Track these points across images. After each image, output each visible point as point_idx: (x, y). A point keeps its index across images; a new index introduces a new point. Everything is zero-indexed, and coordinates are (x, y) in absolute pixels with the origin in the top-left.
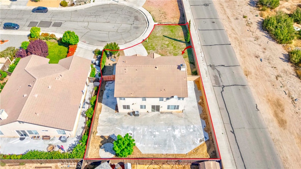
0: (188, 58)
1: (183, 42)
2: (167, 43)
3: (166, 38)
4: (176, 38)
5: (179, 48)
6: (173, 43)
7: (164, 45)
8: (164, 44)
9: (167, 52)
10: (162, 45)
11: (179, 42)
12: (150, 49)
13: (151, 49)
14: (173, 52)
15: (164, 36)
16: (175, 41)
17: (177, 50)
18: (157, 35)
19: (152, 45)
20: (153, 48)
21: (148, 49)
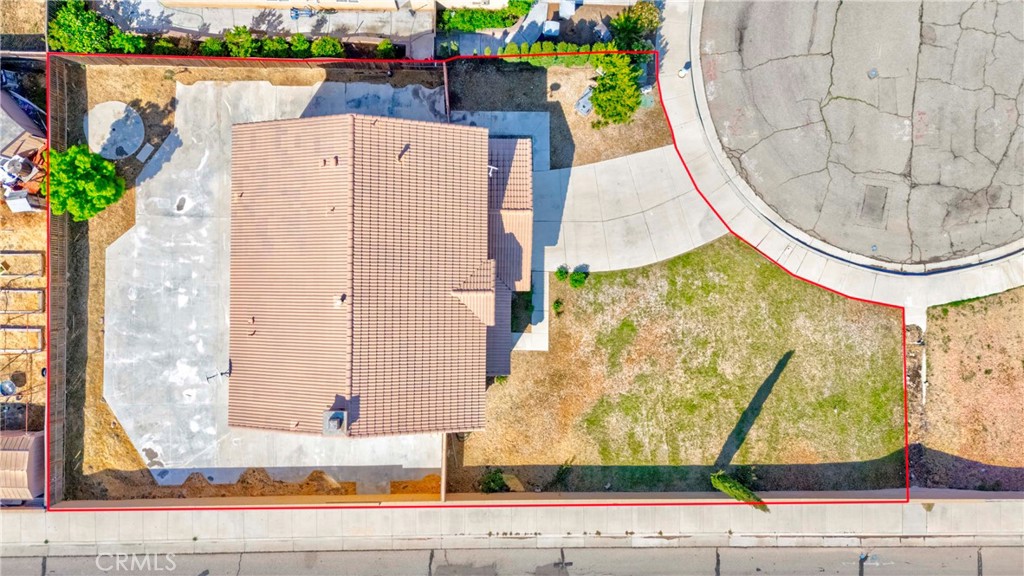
0: (600, 463)
1: (726, 454)
2: (727, 369)
3: (773, 365)
4: (765, 417)
5: (682, 428)
6: (722, 400)
7: (709, 352)
8: (715, 354)
9: (653, 364)
10: (706, 342)
11: (726, 435)
12: (680, 281)
13: (673, 283)
14: (653, 397)
15: (789, 355)
16: (736, 415)
17: (662, 416)
18: (801, 321)
19: (707, 288)
20: (683, 295)
21: (680, 267)
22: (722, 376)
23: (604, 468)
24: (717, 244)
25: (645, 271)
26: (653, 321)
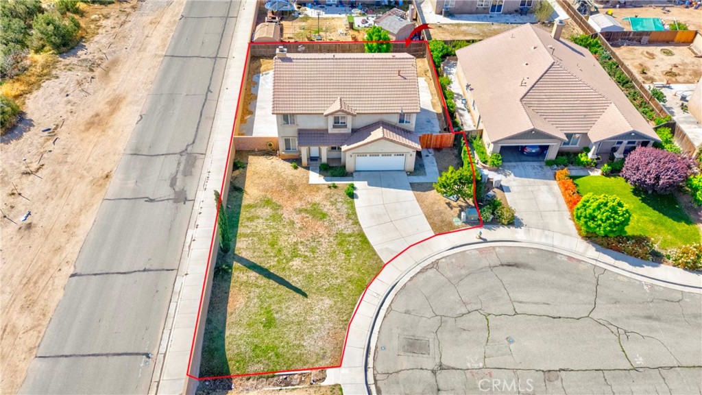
0: (243, 204)
1: (241, 260)
2: (296, 263)
3: (298, 286)
4: (263, 281)
5: (260, 239)
6: (276, 259)
7: (306, 253)
8: (306, 257)
9: (301, 228)
10: (313, 252)
11: (253, 260)
12: (352, 239)
13: (350, 236)
14: (281, 227)
15: (305, 295)
16: (266, 266)
17: (268, 231)
18: (328, 302)
19: (348, 252)
20: (343, 241)
21: (360, 239)
22: (291, 260)
23: (240, 206)
24: (376, 257)
25: (357, 223)
26: (326, 227)
